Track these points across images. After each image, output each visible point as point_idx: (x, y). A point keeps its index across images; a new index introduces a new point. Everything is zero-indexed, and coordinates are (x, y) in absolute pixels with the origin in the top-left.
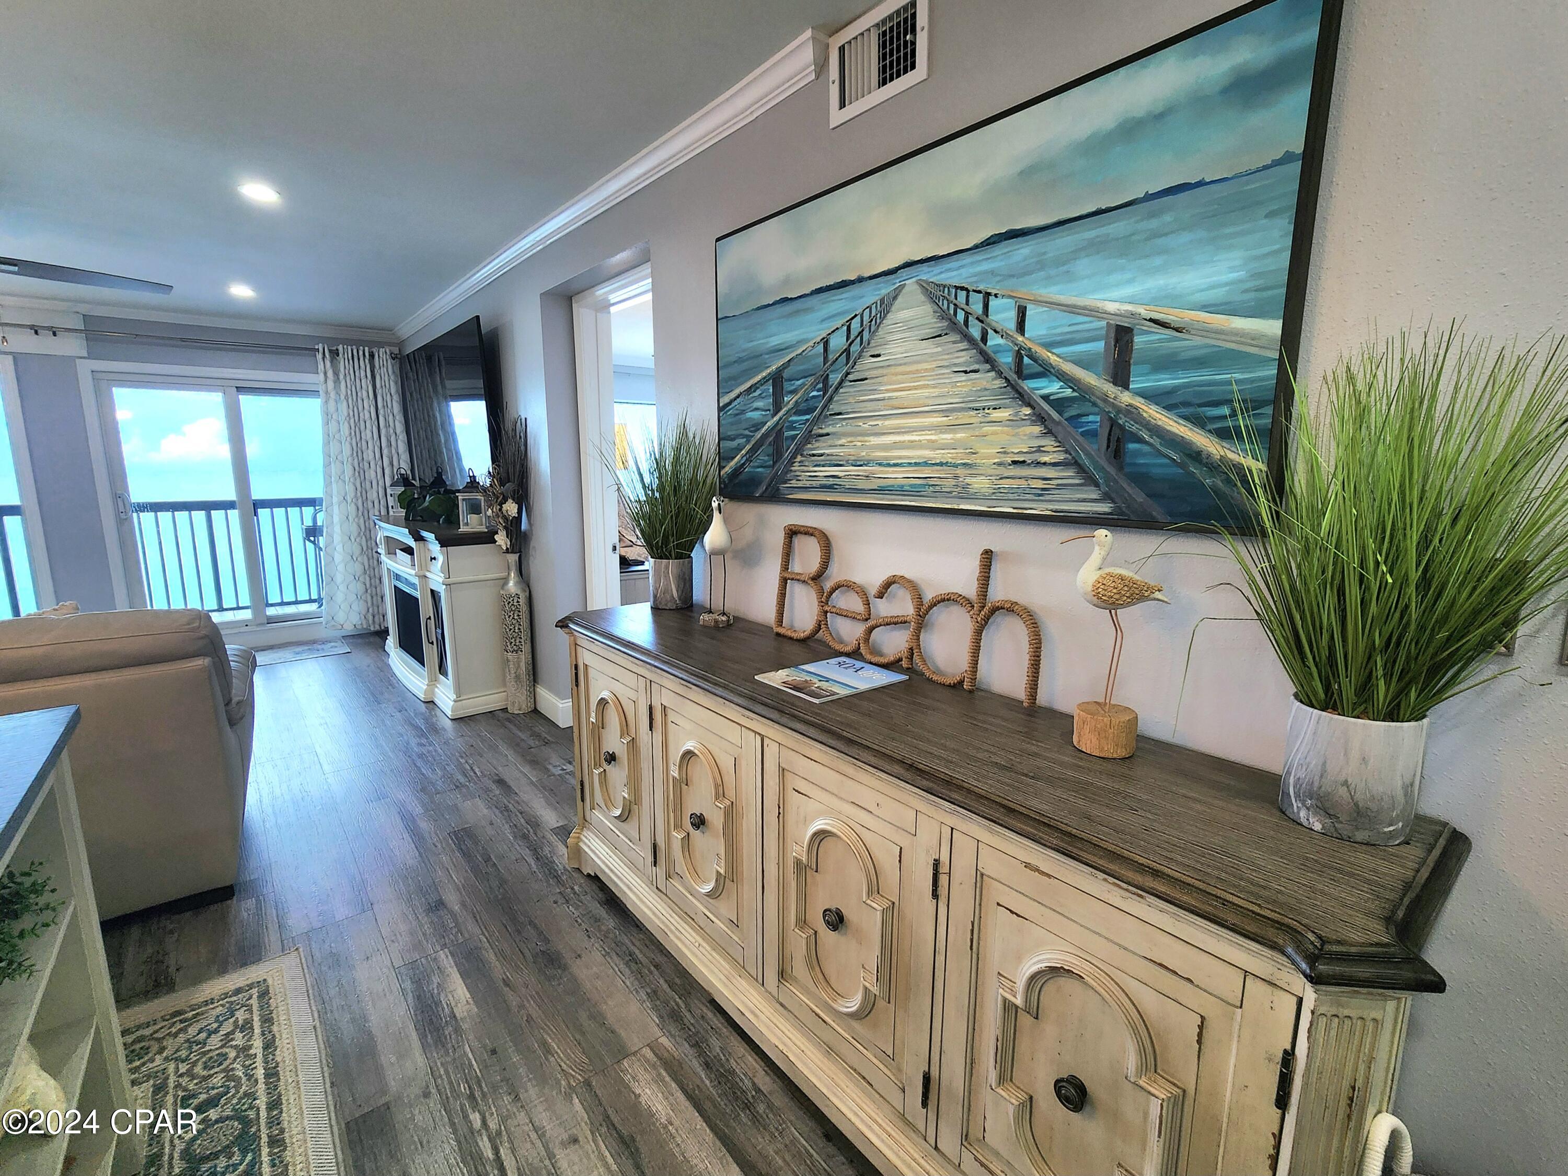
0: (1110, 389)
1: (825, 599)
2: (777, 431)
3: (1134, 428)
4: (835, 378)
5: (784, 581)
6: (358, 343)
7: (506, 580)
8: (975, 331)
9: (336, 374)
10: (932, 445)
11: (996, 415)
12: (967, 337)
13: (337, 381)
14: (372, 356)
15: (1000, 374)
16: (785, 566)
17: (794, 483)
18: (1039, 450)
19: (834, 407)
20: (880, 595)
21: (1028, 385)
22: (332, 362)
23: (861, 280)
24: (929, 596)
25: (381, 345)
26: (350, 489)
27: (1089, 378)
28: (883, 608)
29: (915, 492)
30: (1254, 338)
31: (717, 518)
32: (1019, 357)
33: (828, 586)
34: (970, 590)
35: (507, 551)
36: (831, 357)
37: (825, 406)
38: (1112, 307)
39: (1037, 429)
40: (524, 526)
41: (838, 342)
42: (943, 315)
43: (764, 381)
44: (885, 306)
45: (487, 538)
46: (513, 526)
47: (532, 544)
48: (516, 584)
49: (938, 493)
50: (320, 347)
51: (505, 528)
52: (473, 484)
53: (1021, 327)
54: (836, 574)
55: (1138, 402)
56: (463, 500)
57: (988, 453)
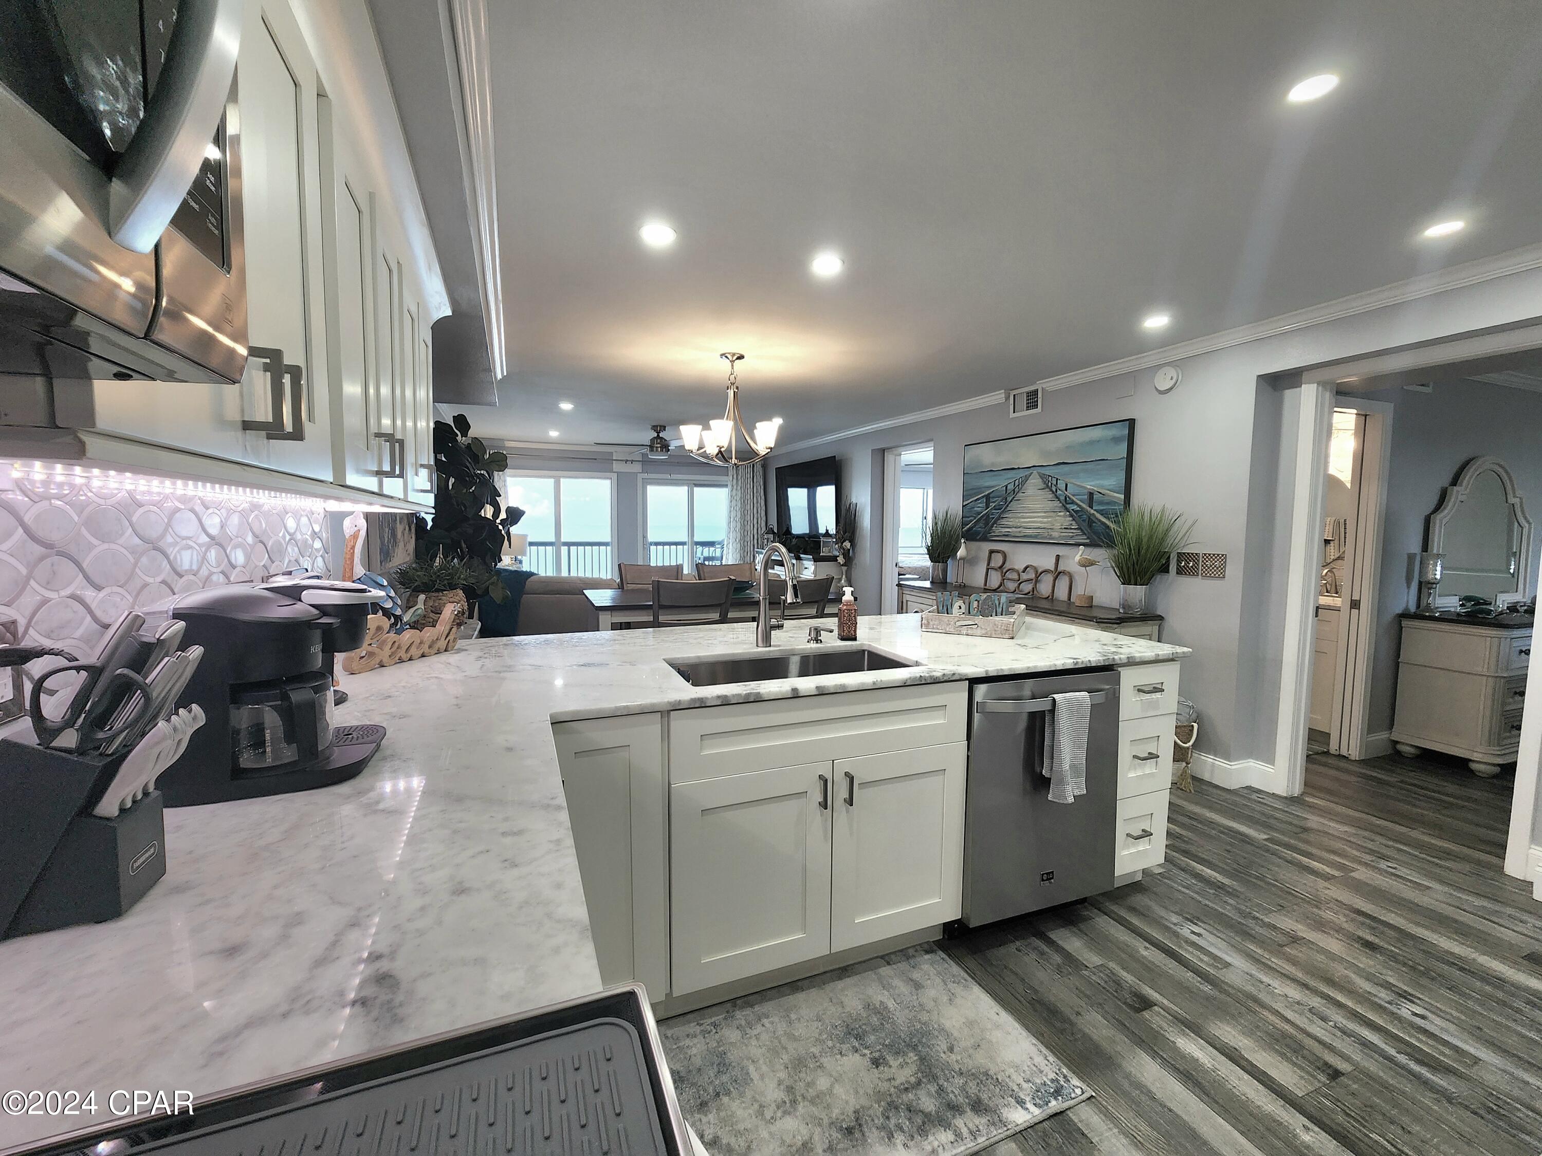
0: (1089, 509)
1: (1003, 575)
2: (987, 515)
3: (1094, 519)
4: (1009, 499)
5: (988, 570)
8: (1054, 489)
10: (1041, 522)
11: (1060, 514)
12: (1051, 490)
13: (737, 481)
15: (1061, 502)
16: (988, 564)
17: (993, 534)
18: (1071, 525)
19: (1008, 509)
20: (1024, 572)
21: (1068, 506)
23: (1019, 468)
24: (1040, 571)
27: (1084, 506)
28: (1024, 576)
29: (1036, 537)
30: (1119, 498)
31: (963, 546)
32: (1066, 498)
33: (1004, 571)
34: (1052, 568)
35: (843, 565)
36: (1008, 492)
37: (1006, 508)
38: (1089, 487)
39: (1071, 519)
40: (852, 554)
41: (1011, 487)
42: (1045, 483)
43: (983, 497)
44: (1027, 478)
45: (834, 559)
46: (846, 554)
49: (1042, 538)
51: (843, 554)
52: (827, 534)
53: (1066, 490)
54: (1008, 566)
55: (1095, 513)
56: (823, 541)
57: (1057, 526)
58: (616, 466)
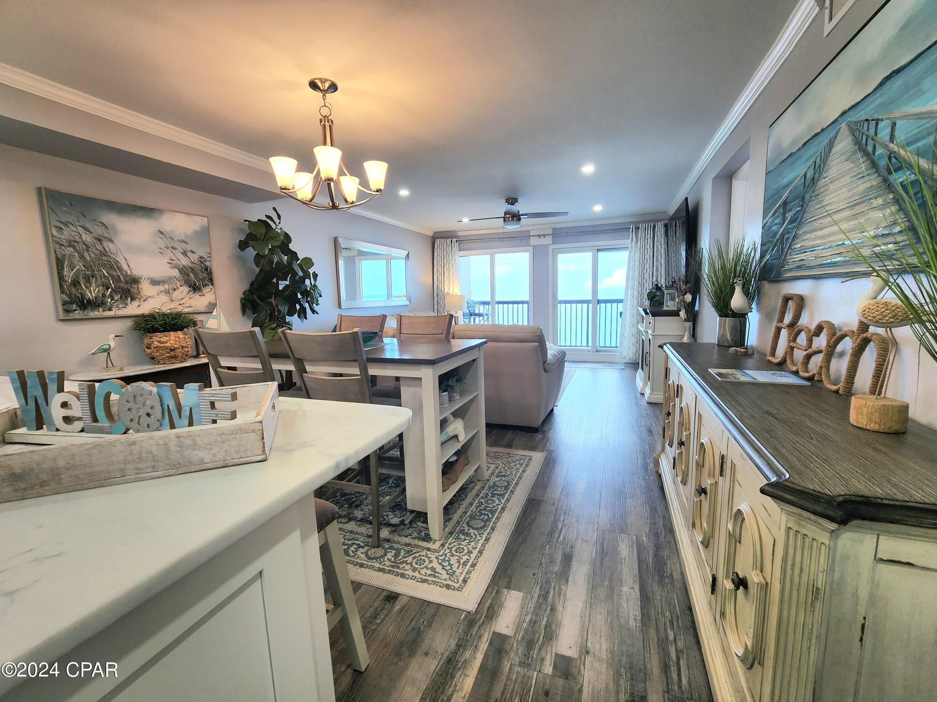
1: (792, 338)
2: (783, 236)
4: (807, 197)
5: (778, 329)
6: (648, 221)
7: (683, 336)
8: (870, 147)
9: (637, 238)
12: (866, 153)
13: (637, 242)
14: (654, 227)
15: (880, 174)
16: (781, 320)
17: (787, 268)
18: (896, 222)
19: (806, 216)
20: (817, 334)
22: (636, 233)
24: (839, 333)
25: (660, 220)
26: (636, 293)
29: (835, 264)
32: (889, 159)
33: (795, 332)
35: (685, 320)
36: (807, 184)
37: (803, 216)
39: (895, 208)
40: (697, 308)
41: (810, 174)
42: (856, 141)
43: (780, 205)
44: (831, 144)
45: (675, 314)
46: (690, 308)
47: (700, 317)
48: (688, 338)
49: (845, 262)
50: (631, 227)
51: (684, 308)
52: (673, 286)
53: (892, 138)
56: (667, 294)
58: (534, 241)
